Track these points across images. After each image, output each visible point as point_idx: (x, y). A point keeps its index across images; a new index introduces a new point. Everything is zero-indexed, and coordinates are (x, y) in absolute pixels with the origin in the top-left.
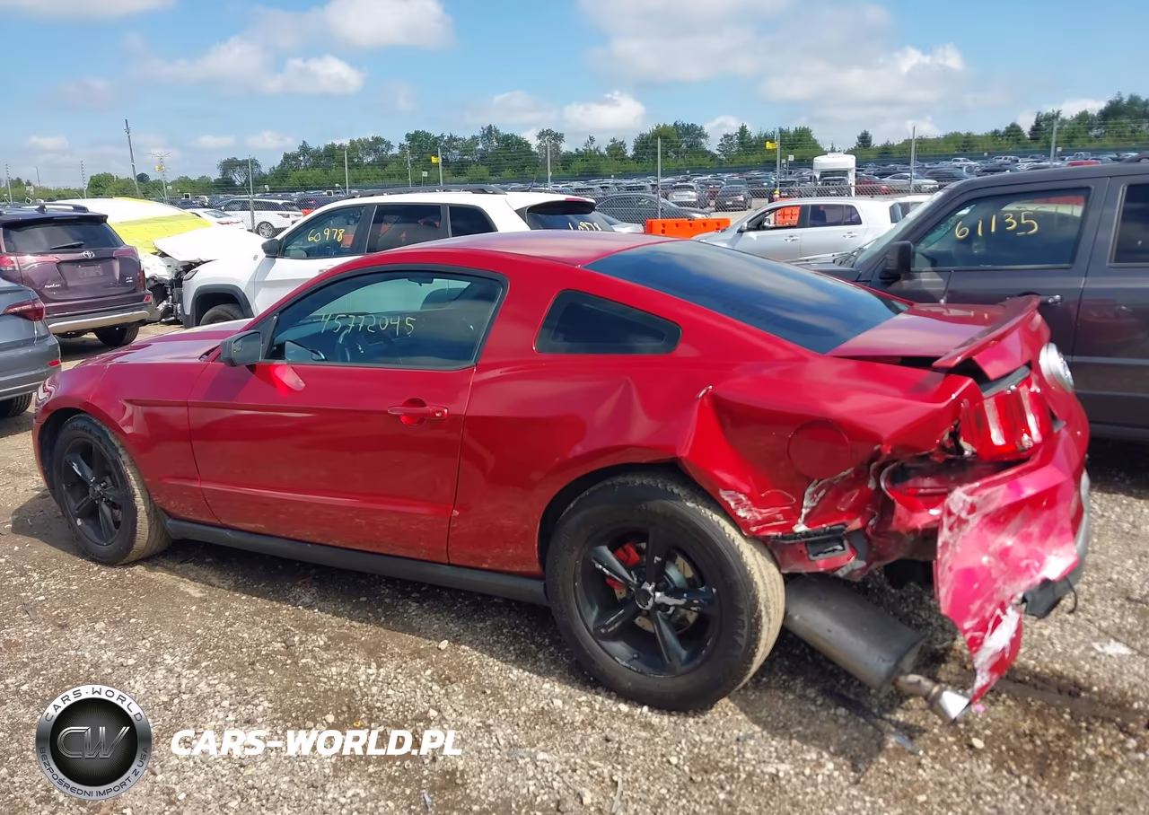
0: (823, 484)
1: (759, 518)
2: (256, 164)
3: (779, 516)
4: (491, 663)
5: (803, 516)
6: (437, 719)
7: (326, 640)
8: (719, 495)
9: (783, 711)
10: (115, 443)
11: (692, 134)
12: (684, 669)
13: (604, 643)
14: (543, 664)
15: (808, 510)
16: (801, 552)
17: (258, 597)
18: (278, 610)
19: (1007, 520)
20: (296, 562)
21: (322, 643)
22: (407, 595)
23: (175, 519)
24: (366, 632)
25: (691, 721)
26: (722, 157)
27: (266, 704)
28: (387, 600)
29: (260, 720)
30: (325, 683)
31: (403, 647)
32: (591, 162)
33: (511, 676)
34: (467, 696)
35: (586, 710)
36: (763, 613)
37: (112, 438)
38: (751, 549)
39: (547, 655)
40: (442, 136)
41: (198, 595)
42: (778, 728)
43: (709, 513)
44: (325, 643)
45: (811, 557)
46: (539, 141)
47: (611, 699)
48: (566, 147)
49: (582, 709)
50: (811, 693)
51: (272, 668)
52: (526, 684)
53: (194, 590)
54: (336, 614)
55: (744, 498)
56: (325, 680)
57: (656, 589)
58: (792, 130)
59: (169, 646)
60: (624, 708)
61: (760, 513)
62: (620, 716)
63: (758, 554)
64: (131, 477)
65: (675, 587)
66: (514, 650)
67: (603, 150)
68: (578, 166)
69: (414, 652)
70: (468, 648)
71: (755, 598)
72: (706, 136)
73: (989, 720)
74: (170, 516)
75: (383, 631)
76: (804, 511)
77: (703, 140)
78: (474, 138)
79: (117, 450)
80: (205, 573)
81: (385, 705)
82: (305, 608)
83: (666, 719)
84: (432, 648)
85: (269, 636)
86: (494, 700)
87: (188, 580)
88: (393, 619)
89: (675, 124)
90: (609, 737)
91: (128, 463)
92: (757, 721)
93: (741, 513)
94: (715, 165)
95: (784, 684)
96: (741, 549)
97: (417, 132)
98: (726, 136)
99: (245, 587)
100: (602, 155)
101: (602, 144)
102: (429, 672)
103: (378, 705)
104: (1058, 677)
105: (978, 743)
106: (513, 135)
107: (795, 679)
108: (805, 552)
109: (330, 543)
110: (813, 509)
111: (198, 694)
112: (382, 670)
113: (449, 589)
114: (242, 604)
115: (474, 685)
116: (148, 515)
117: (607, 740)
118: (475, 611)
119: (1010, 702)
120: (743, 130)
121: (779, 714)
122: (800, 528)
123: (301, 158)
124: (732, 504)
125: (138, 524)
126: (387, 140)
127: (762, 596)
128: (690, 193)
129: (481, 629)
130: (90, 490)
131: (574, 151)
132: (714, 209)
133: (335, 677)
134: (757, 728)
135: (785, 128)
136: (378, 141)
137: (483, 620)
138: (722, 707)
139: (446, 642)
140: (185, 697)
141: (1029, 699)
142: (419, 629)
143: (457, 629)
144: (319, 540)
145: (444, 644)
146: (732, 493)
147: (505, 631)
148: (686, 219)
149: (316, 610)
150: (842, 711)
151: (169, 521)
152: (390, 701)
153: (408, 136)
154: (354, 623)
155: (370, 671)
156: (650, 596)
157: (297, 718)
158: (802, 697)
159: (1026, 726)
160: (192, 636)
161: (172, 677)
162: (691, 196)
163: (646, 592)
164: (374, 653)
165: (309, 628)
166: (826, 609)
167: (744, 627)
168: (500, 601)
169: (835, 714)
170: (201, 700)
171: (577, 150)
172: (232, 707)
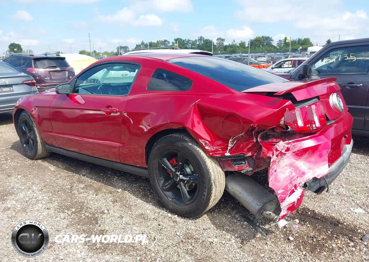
0: (235, 138)
1: (213, 150)
2: (128, 48)
3: (220, 150)
4: (132, 197)
5: (228, 150)
6: (107, 213)
7: (84, 186)
8: (199, 141)
9: (224, 221)
10: (32, 120)
11: (268, 40)
12: (189, 202)
13: (165, 192)
14: (149, 199)
15: (230, 148)
16: (230, 163)
17: (70, 172)
18: (74, 176)
19: (302, 155)
20: (87, 162)
21: (82, 187)
22: (115, 174)
23: (49, 145)
24: (97, 184)
25: (191, 221)
26: (278, 47)
27: (56, 204)
28: (109, 176)
29: (52, 209)
30: (77, 199)
31: (106, 190)
32: (233, 48)
33: (137, 202)
34: (120, 207)
35: (157, 214)
36: (213, 184)
37: (31, 118)
38: (211, 161)
39: (152, 196)
40: (186, 40)
41: (53, 170)
42: (219, 226)
43: (196, 147)
44: (83, 187)
45: (233, 165)
46: (217, 41)
47: (167, 212)
48: (226, 43)
49: (156, 214)
50: (237, 216)
51: (64, 193)
52: (141, 205)
53: (52, 168)
54: (91, 178)
55: (208, 143)
56: (78, 198)
57: (181, 174)
58: (303, 39)
59: (36, 184)
60: (170, 215)
61: (213, 148)
62: (167, 217)
63: (213, 163)
64: (36, 131)
65: (187, 173)
66: (142, 194)
67: (238, 45)
68: (229, 49)
69: (110, 192)
70: (127, 192)
71: (210, 178)
72: (273, 40)
73: (299, 231)
74: (47, 144)
75: (103, 185)
76: (229, 148)
77: (272, 42)
78: (196, 40)
79: (32, 122)
80: (58, 164)
81: (92, 207)
82: (83, 176)
83: (182, 220)
84: (116, 191)
85: (68, 183)
86: (128, 209)
87: (52, 165)
88: (108, 182)
89: (263, 36)
90: (160, 224)
91: (35, 126)
92: (214, 223)
93: (207, 148)
94: (276, 50)
95: (229, 212)
96: (206, 160)
97: (178, 38)
98: (280, 40)
99: (68, 168)
100: (237, 46)
101: (238, 43)
102: (111, 198)
103: (90, 207)
104: (332, 218)
105: (291, 238)
106: (208, 39)
107: (233, 211)
108: (231, 163)
109: (94, 156)
110: (232, 148)
111: (38, 199)
112: (97, 197)
113: (129, 174)
114: (65, 173)
115: (124, 204)
116: (41, 144)
117: (159, 225)
118: (135, 181)
119: (308, 225)
120: (286, 39)
121: (222, 222)
122: (227, 154)
123: (142, 46)
124: (204, 144)
125: (38, 146)
126: (168, 41)
127: (213, 178)
128: (264, 58)
129: (134, 186)
130: (27, 135)
131: (228, 45)
132: (272, 64)
133: (81, 197)
134: (213, 226)
135: (300, 38)
136: (165, 41)
137: (136, 184)
138: (203, 218)
139: (121, 189)
140: (33, 199)
141: (317, 225)
142: (115, 185)
143: (126, 186)
144: (91, 155)
145: (120, 190)
146: (204, 140)
147: (142, 188)
148: (257, 65)
149: (85, 177)
150: (246, 223)
151: (47, 146)
152: (94, 206)
153: (175, 39)
154: (95, 182)
155: (93, 197)
156: (178, 176)
157: (64, 209)
158: (234, 217)
159: (312, 234)
160: (45, 181)
161: (33, 193)
162: (264, 59)
163: (177, 175)
164: (97, 191)
165: (80, 182)
166: (240, 185)
167: (206, 188)
168: (144, 178)
169: (243, 224)
170: (38, 201)
171: (229, 44)
172: (46, 204)
